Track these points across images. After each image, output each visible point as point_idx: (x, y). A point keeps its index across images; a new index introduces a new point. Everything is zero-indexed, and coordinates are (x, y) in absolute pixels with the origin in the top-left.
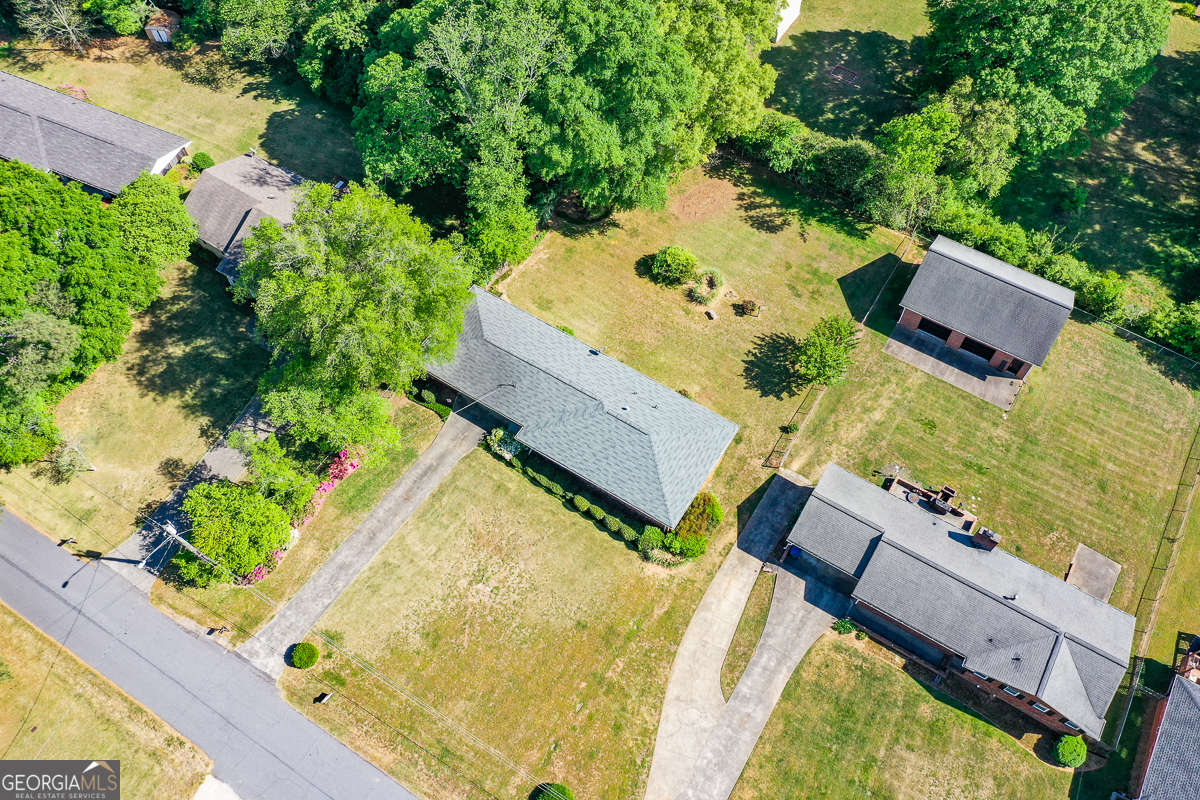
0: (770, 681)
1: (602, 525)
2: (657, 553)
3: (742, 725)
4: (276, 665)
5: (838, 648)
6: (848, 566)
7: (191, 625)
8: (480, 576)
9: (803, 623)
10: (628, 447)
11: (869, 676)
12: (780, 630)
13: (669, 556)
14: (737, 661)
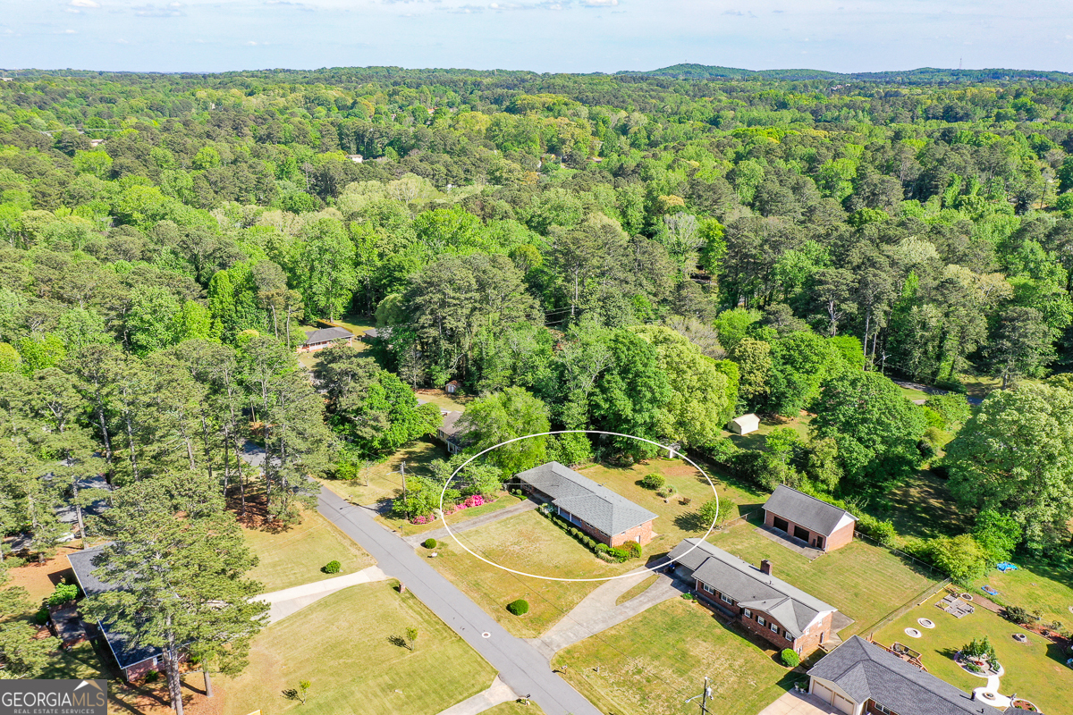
0: (641, 605)
1: (581, 541)
2: (603, 554)
3: (621, 614)
4: (417, 546)
5: (680, 603)
6: (693, 567)
7: (387, 528)
8: (517, 543)
9: (667, 592)
10: (602, 508)
11: (693, 615)
12: (654, 592)
13: (609, 557)
14: (629, 596)
